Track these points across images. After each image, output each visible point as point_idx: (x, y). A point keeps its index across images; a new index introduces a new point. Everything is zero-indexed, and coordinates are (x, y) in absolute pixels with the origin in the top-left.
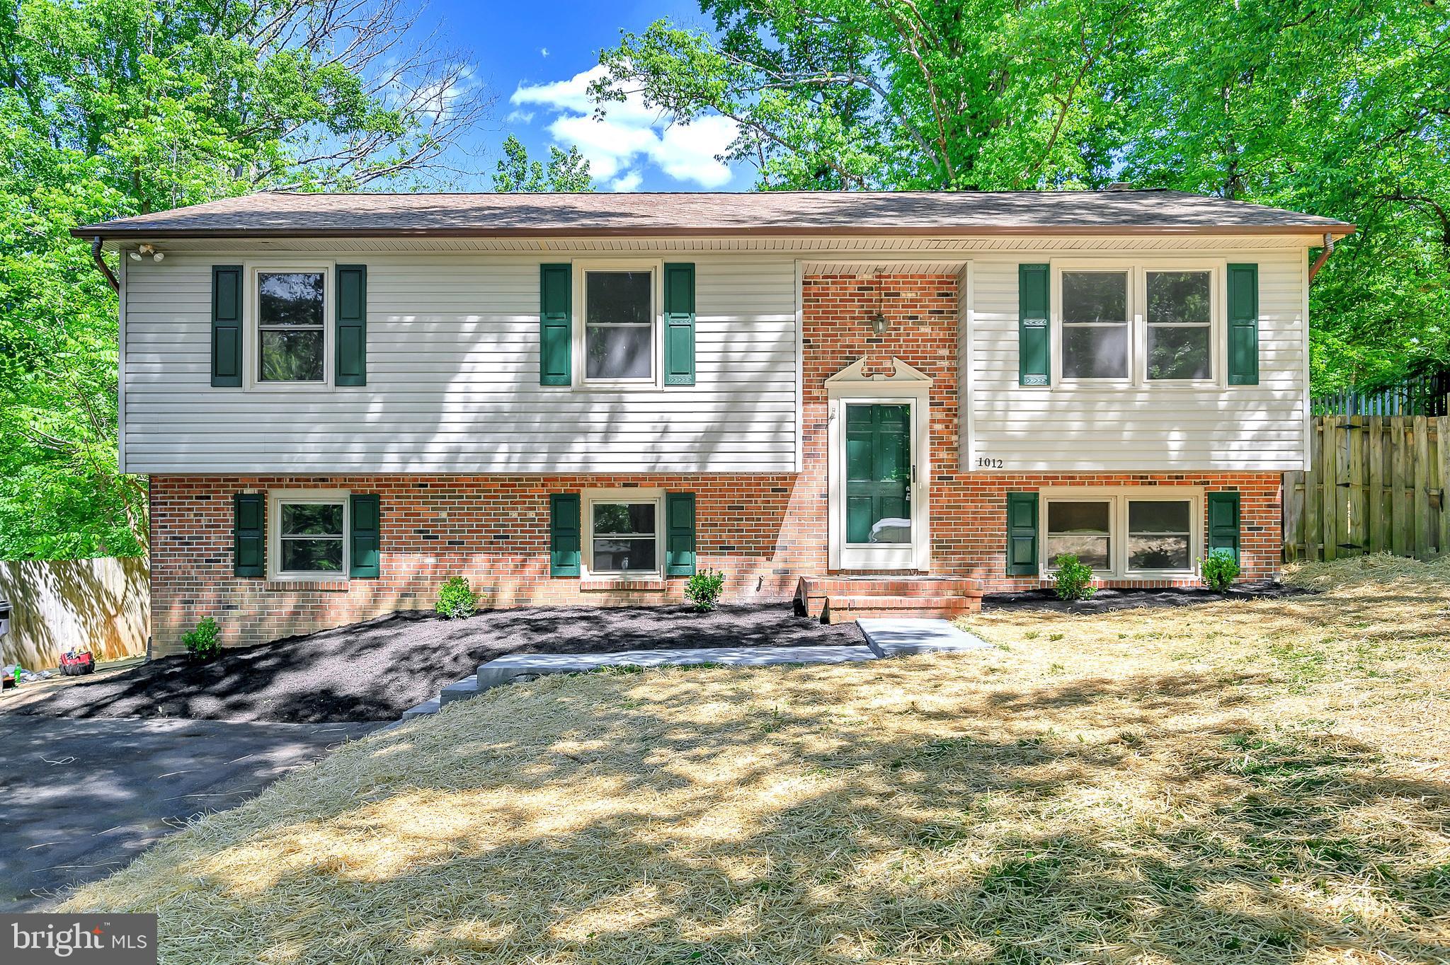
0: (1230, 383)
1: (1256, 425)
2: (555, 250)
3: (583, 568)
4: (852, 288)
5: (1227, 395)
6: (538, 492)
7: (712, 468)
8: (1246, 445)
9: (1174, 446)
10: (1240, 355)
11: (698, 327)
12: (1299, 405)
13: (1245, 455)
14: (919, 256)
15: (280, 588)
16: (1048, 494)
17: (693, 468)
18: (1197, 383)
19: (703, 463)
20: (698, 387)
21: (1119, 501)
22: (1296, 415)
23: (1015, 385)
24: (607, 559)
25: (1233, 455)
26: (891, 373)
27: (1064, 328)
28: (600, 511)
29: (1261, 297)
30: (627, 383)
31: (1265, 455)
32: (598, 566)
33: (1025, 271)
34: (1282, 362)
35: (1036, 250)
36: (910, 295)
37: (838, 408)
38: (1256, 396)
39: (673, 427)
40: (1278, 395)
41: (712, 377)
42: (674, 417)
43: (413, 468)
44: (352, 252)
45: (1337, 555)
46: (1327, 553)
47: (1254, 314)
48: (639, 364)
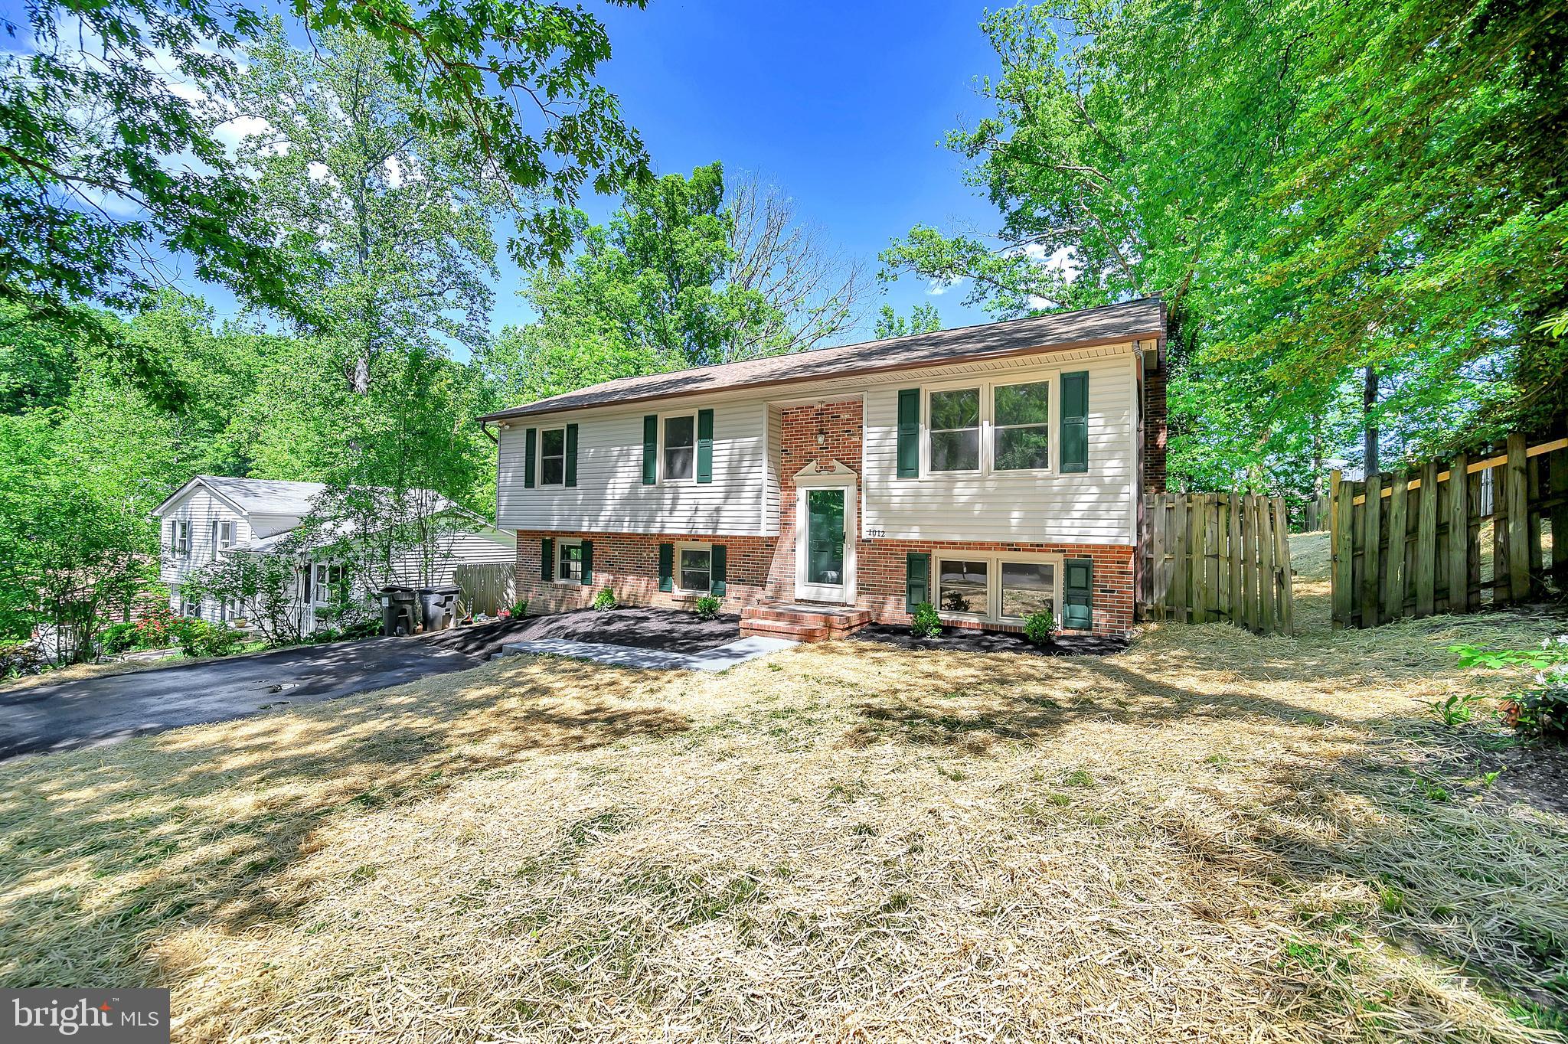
0: (1062, 471)
1: (1085, 506)
2: (650, 408)
3: (675, 587)
4: (812, 414)
5: (1060, 481)
6: (655, 542)
7: (719, 533)
8: (1077, 523)
9: (1014, 522)
10: (1072, 447)
11: (715, 447)
12: (1126, 489)
13: (1075, 531)
14: (834, 391)
15: (556, 587)
16: (938, 556)
17: (710, 532)
18: (1037, 472)
19: (715, 529)
20: (714, 483)
21: (994, 561)
22: (1124, 497)
23: (894, 478)
24: (689, 581)
25: (1065, 531)
26: (832, 469)
27: (931, 434)
28: (685, 554)
29: (1090, 398)
30: (682, 482)
31: (1093, 532)
32: (684, 587)
33: (903, 395)
34: (1110, 452)
35: (908, 380)
36: (847, 416)
37: (802, 494)
38: (1087, 481)
39: (701, 508)
40: (1107, 480)
41: (723, 477)
42: (702, 502)
43: (593, 529)
44: (571, 417)
45: (1207, 620)
46: (1196, 617)
47: (1084, 411)
48: (687, 472)
